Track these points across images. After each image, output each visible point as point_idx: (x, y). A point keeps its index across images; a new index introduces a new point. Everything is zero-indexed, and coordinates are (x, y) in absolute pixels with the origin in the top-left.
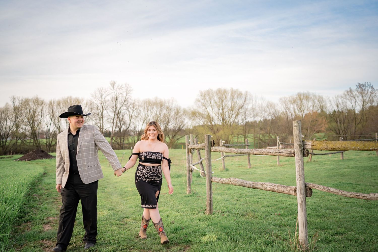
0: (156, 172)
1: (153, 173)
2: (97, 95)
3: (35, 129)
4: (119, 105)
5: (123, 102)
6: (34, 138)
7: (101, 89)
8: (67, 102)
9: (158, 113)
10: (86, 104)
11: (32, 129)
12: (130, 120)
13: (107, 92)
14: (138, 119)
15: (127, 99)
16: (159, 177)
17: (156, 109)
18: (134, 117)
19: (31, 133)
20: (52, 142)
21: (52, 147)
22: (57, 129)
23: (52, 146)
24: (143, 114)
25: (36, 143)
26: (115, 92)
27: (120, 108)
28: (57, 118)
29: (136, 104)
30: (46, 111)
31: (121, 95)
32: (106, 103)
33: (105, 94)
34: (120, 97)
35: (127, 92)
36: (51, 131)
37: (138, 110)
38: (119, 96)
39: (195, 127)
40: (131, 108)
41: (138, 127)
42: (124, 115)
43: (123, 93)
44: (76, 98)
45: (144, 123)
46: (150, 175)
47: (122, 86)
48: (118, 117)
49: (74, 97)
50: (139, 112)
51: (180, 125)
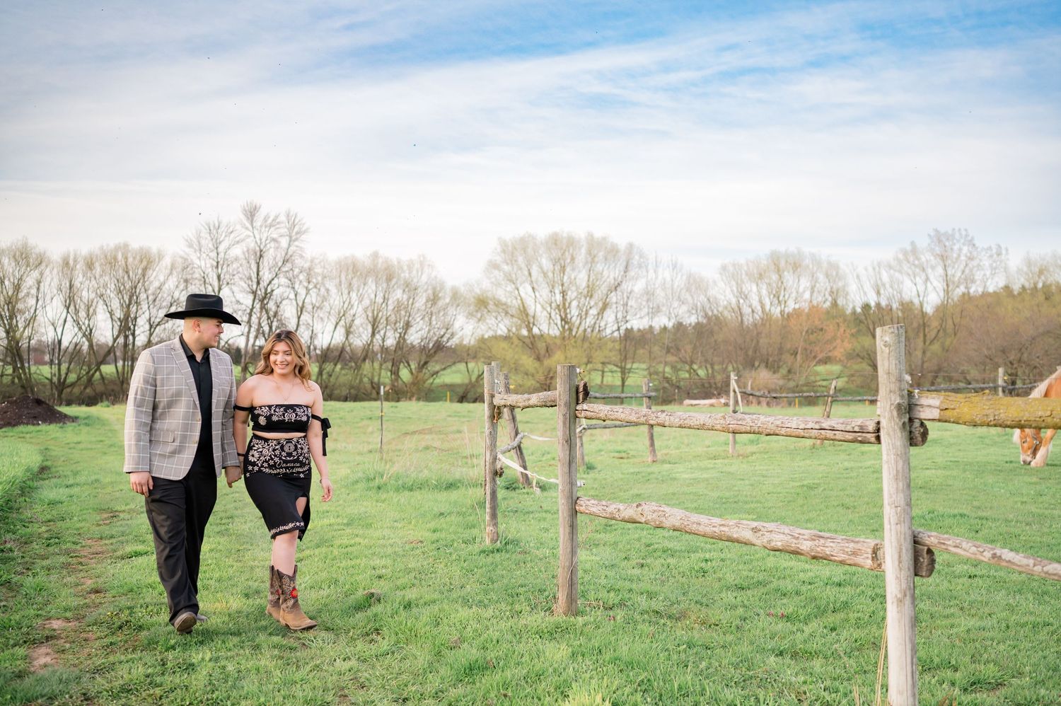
0: (294, 453)
1: (289, 455)
2: (203, 242)
3: (18, 335)
4: (267, 273)
5: (280, 264)
6: (13, 363)
7: (217, 225)
8: (115, 259)
9: (379, 300)
10: (169, 267)
11: (8, 337)
12: (299, 318)
13: (232, 235)
14: (321, 315)
15: (291, 256)
16: (303, 465)
17: (374, 288)
18: (309, 307)
19: (7, 349)
20: (67, 374)
21: (69, 390)
22: (84, 339)
23: (68, 386)
24: (336, 300)
25: (20, 378)
26: (257, 237)
27: (270, 282)
28: (83, 307)
29: (316, 270)
30: (52, 284)
31: (272, 244)
32: (228, 265)
33: (227, 238)
34: (272, 251)
35: (291, 237)
36: (65, 344)
37: (323, 290)
38: (268, 246)
39: (482, 340)
40: (301, 282)
41: (320, 335)
42: (281, 303)
43: (280, 239)
44: (141, 249)
45: (338, 327)
46: (280, 459)
47: (277, 217)
48: (263, 307)
49: (135, 245)
50: (326, 294)
51: (442, 333)
